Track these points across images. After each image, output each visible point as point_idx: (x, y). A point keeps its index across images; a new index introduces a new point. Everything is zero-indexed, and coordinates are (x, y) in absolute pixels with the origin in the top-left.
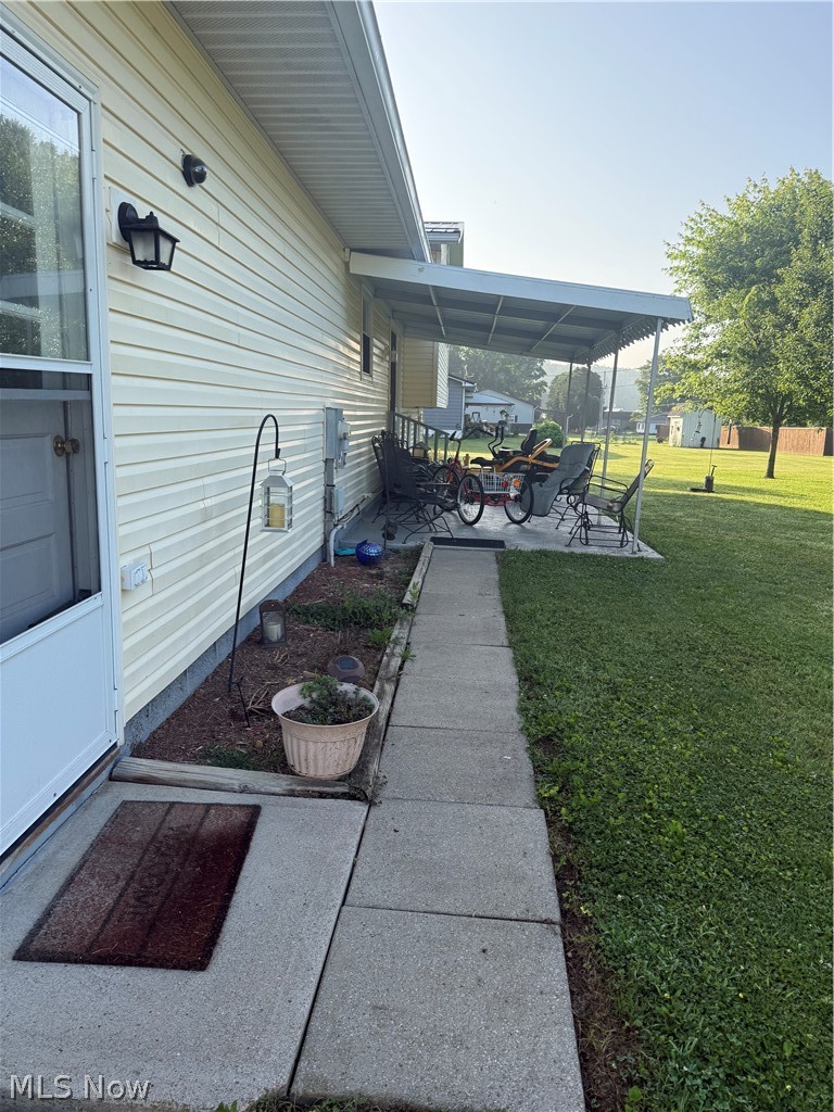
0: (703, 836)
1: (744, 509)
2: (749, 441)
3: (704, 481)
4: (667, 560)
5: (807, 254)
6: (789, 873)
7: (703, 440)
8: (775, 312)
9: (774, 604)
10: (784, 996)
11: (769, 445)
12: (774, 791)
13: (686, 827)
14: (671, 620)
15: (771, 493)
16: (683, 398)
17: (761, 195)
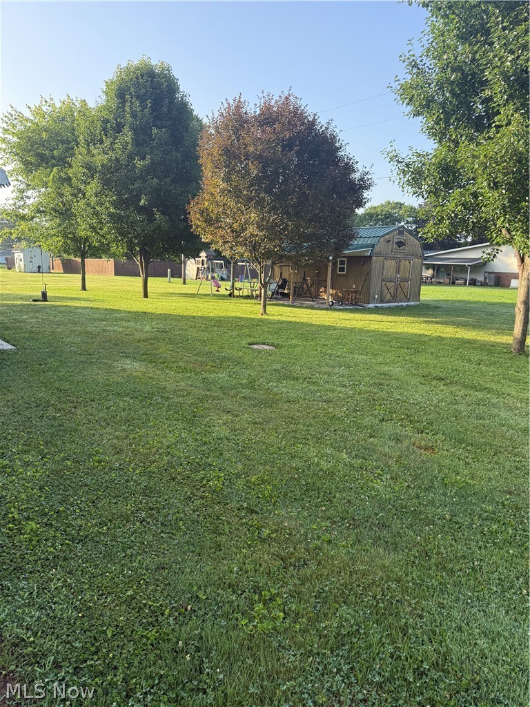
0: (51, 525)
1: (68, 311)
2: (69, 268)
3: (40, 294)
4: (18, 349)
5: (84, 151)
6: (105, 528)
7: (39, 267)
8: (71, 186)
9: (90, 368)
10: (106, 602)
11: (81, 270)
12: (94, 482)
13: (39, 523)
14: (22, 389)
15: (85, 300)
16: (19, 239)
17: (51, 109)
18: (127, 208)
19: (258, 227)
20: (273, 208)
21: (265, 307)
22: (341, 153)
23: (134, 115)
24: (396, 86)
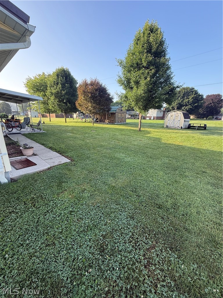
2: (44, 116)
4: (47, 132)
7: (35, 116)
18: (61, 102)
19: (91, 107)
20: (94, 103)
21: (93, 124)
22: (107, 92)
23: (61, 81)
24: (117, 80)
